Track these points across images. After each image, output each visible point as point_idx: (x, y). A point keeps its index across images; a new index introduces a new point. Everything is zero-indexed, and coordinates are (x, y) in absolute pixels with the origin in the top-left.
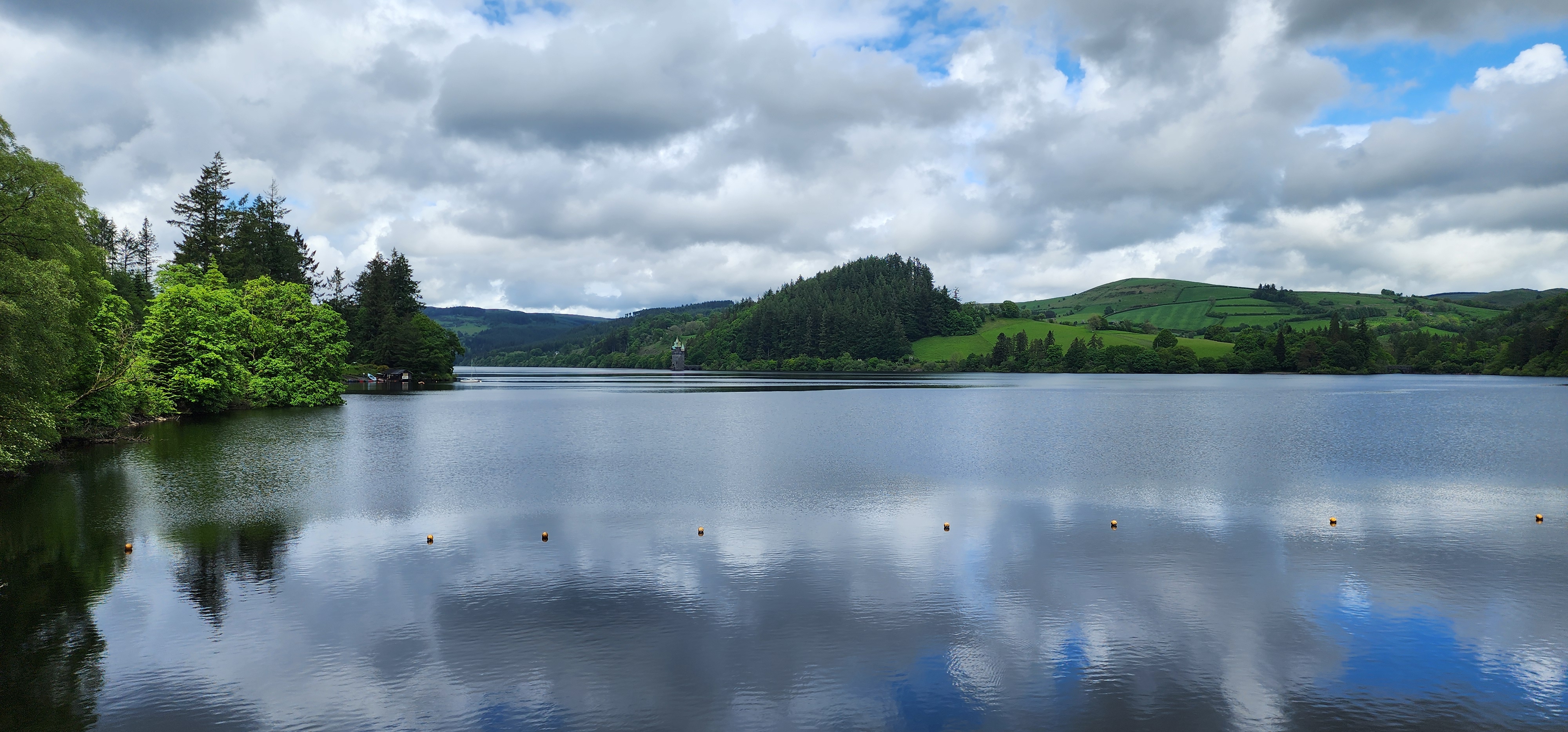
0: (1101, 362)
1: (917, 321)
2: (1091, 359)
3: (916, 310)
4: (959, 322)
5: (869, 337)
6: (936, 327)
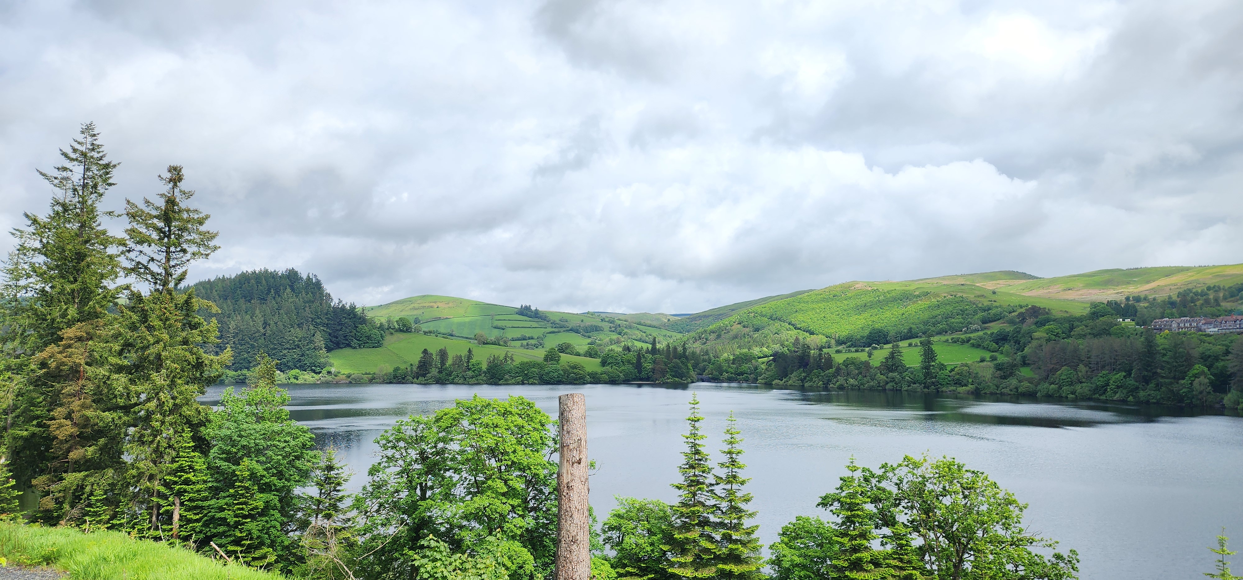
0: (517, 375)
1: (330, 334)
2: (509, 372)
3: (327, 324)
4: (368, 337)
5: (285, 349)
6: (347, 340)
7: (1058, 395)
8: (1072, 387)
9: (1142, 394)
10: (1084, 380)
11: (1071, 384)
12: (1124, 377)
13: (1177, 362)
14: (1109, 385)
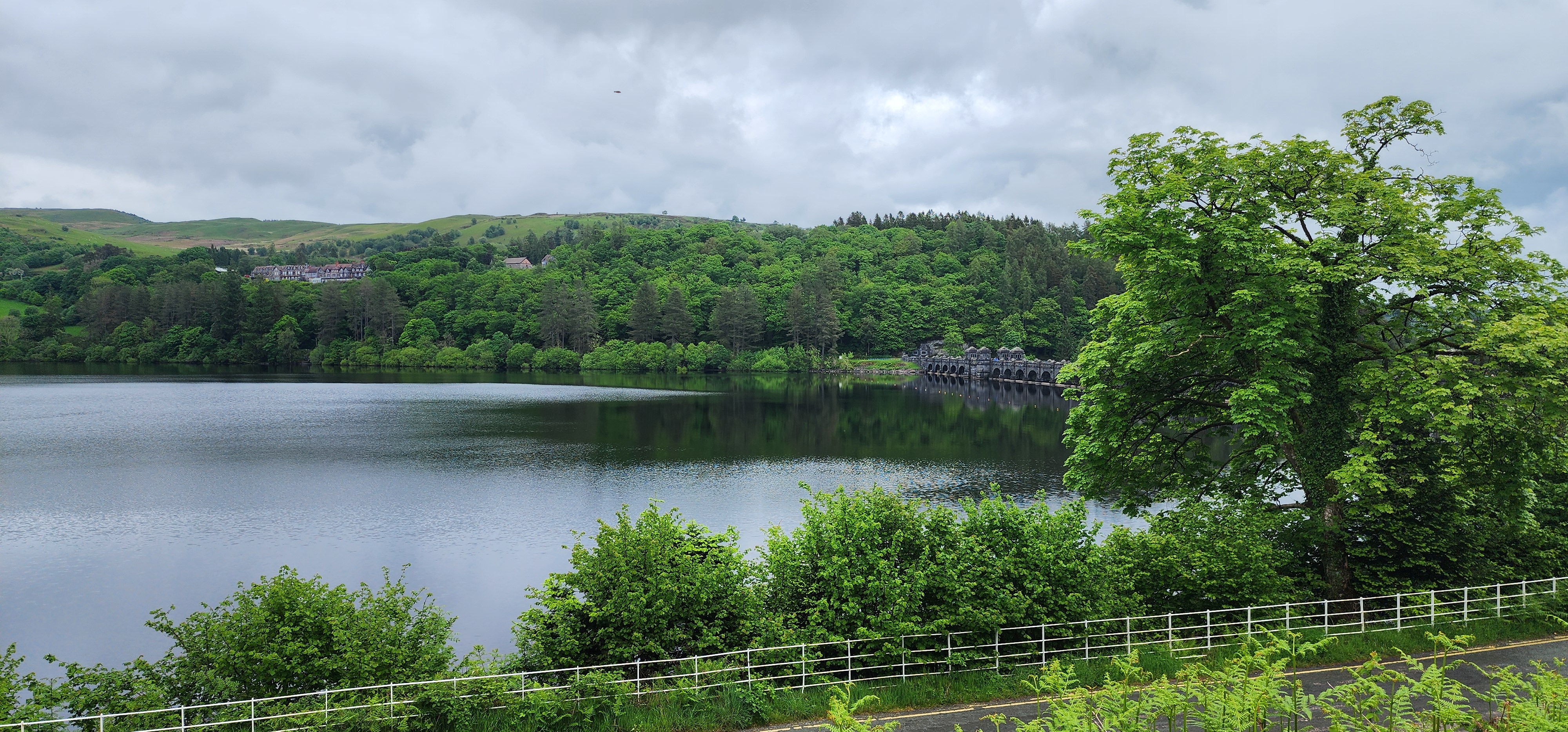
7: (114, 359)
8: (133, 348)
9: (220, 352)
10: (150, 338)
11: (133, 343)
12: (202, 332)
13: (261, 312)
14: (181, 344)
